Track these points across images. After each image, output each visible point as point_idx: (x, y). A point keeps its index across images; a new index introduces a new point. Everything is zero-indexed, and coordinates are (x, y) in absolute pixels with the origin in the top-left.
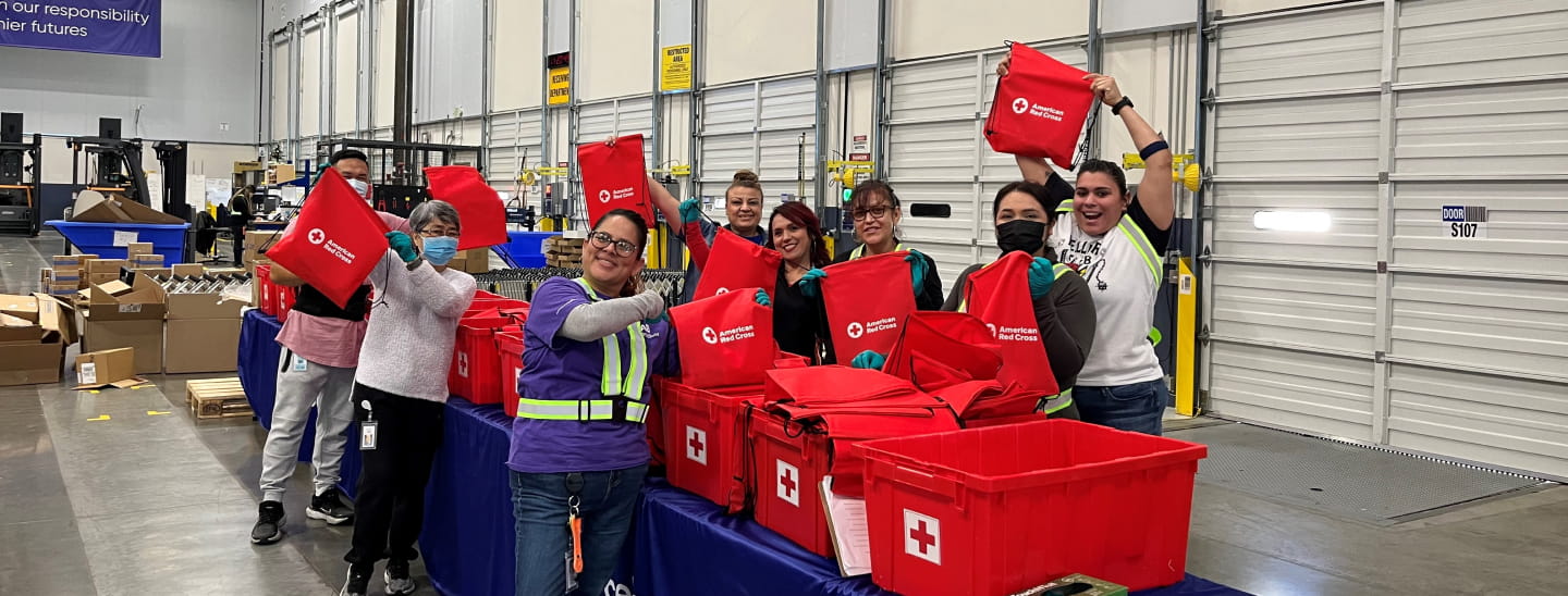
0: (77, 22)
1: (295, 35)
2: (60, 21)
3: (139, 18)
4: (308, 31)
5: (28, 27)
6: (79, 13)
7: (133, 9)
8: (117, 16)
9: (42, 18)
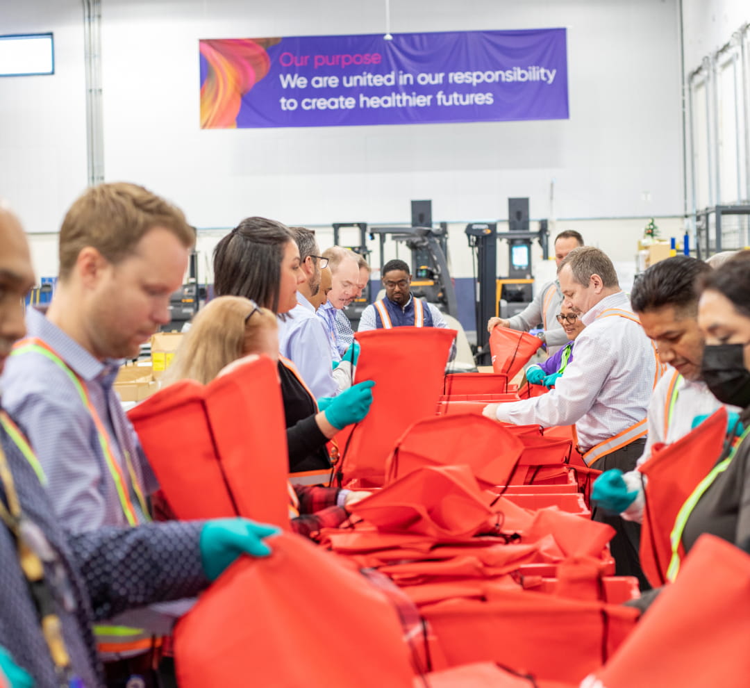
0: (483, 88)
1: (711, 72)
2: (466, 89)
3: (546, 75)
4: (725, 66)
5: (434, 100)
6: (484, 77)
7: (538, 63)
8: (523, 76)
9: (448, 88)
